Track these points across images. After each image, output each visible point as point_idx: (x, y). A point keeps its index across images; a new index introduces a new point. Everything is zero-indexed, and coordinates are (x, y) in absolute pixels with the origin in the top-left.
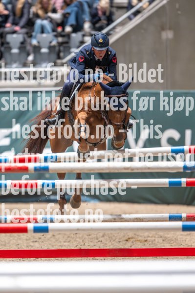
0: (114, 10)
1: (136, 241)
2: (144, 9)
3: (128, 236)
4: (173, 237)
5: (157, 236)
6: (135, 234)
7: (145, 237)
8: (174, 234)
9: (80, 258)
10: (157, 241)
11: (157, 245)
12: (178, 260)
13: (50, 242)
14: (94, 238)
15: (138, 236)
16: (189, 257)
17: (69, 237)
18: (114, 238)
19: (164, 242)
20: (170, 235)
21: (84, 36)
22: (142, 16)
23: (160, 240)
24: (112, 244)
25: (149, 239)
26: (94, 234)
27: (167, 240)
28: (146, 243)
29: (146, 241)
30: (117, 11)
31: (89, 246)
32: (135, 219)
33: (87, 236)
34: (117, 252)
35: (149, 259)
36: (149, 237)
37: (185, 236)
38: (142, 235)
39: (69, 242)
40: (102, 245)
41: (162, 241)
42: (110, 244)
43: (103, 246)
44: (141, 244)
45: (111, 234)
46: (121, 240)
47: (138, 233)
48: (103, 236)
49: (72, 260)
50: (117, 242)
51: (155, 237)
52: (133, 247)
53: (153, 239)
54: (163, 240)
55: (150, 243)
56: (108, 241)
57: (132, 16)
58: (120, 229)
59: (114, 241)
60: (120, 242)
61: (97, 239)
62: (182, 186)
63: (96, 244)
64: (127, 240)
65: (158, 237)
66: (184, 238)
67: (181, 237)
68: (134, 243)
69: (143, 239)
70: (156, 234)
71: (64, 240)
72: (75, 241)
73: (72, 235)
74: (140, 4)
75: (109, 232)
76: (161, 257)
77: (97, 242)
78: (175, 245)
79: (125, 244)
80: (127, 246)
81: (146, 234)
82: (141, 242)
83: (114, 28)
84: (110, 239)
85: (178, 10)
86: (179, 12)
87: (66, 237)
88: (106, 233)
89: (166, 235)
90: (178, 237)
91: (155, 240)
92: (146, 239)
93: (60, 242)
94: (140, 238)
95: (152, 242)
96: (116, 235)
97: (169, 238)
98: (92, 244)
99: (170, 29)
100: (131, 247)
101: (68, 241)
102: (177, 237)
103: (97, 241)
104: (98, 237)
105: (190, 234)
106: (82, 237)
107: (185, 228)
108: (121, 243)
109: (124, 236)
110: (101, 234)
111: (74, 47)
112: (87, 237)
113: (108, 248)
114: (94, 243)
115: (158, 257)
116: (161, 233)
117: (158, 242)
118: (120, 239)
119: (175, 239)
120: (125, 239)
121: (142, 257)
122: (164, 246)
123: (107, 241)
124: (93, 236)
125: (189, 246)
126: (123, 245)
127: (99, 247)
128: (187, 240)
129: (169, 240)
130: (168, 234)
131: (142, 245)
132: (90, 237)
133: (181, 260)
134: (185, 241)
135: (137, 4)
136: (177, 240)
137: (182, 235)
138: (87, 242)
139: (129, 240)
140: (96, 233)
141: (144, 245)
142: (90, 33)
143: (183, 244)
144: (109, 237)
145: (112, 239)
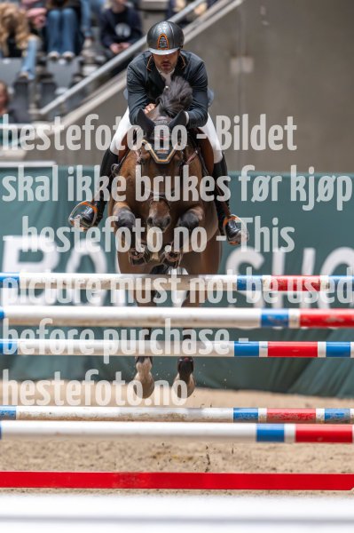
2: (198, 16)
3: (157, 448)
4: (243, 452)
5: (211, 450)
7: (189, 452)
8: (243, 446)
10: (211, 459)
13: (7, 458)
14: (93, 451)
15: (175, 449)
16: (271, 491)
17: (43, 448)
18: (129, 452)
19: (225, 462)
20: (237, 448)
21: (82, 64)
22: (194, 29)
24: (126, 464)
25: (196, 455)
26: (93, 444)
27: (230, 458)
28: (190, 463)
29: (190, 459)
30: (146, 17)
31: (81, 466)
32: (168, 415)
33: (80, 446)
34: (133, 479)
35: (196, 494)
36: (196, 451)
37: (267, 450)
38: (183, 447)
39: (44, 457)
40: (106, 464)
41: (221, 460)
42: (122, 463)
43: (109, 466)
44: (182, 464)
45: (125, 444)
46: (143, 457)
47: (176, 445)
48: (109, 448)
49: (47, 492)
50: (134, 460)
52: (166, 470)
53: (205, 455)
54: (224, 459)
55: (199, 463)
56: (120, 457)
58: (138, 436)
59: (130, 457)
60: (140, 459)
61: (98, 453)
62: (261, 356)
63: (94, 462)
64: (154, 457)
65: (215, 453)
66: (264, 454)
67: (259, 452)
68: (168, 463)
69: (186, 455)
70: (211, 446)
71: (34, 454)
72: (56, 456)
73: (50, 445)
74: (191, 7)
75: (121, 441)
77: (96, 460)
78: (246, 469)
79: (150, 465)
80: (155, 468)
81: (191, 445)
82: (181, 462)
84: (123, 453)
85: (265, 18)
86: (265, 23)
87: (38, 448)
88: (115, 443)
89: (229, 449)
90: (253, 453)
91: (208, 457)
92: (190, 455)
93: (27, 457)
94: (179, 454)
95: (203, 461)
96: (133, 446)
98: (87, 462)
99: (247, 54)
100: (161, 469)
101: (42, 455)
102: (250, 452)
103: (97, 457)
104: (100, 449)
105: (275, 448)
106: (69, 449)
107: (262, 437)
108: (143, 462)
109: (150, 450)
110: (105, 445)
111: (63, 86)
112: (78, 449)
113: (117, 471)
114: (91, 460)
116: (220, 445)
118: (140, 453)
119: (246, 456)
120: (150, 454)
122: (225, 469)
123: (115, 457)
124: (90, 447)
125: (272, 470)
126: (146, 466)
128: (269, 459)
129: (234, 458)
131: (183, 467)
132: (84, 449)
134: (266, 460)
136: (251, 458)
137: (259, 449)
138: (78, 458)
139: (158, 456)
140: (95, 443)
141: (188, 466)
142: (93, 58)
143: (261, 466)
144: (121, 450)
145: (126, 453)
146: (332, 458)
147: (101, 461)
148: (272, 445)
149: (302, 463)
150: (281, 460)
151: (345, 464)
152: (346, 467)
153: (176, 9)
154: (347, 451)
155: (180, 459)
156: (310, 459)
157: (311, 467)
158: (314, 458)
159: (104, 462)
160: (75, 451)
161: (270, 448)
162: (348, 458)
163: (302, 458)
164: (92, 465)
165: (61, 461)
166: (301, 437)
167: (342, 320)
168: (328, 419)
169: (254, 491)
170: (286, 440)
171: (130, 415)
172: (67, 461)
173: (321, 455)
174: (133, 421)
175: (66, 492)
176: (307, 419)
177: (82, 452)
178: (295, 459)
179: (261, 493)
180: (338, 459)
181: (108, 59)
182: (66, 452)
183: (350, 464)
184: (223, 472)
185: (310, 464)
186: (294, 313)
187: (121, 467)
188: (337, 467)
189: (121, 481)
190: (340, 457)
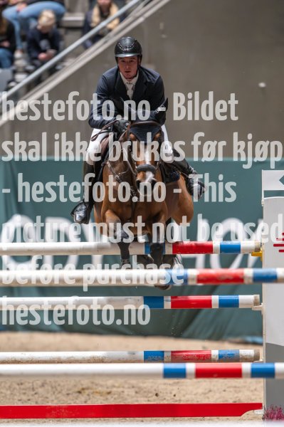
0: (62, 31)
1: (93, 393)
2: (110, 30)
3: (82, 385)
4: (152, 387)
5: (126, 386)
6: (93, 383)
7: (108, 388)
8: (152, 382)
9: (6, 420)
10: (126, 393)
11: (126, 399)
12: (158, 424)
14: (29, 388)
15: (96, 385)
18: (59, 388)
19: (138, 395)
20: (148, 384)
21: (15, 72)
22: (105, 42)
23: (132, 392)
24: (57, 398)
25: (115, 389)
26: (29, 383)
27: (142, 392)
28: (109, 397)
29: (109, 393)
30: (66, 33)
31: (20, 400)
33: (18, 384)
34: (63, 411)
35: (114, 421)
36: (114, 386)
37: (171, 385)
38: (101, 383)
40: (40, 399)
41: (134, 394)
42: (53, 397)
43: (43, 400)
44: (102, 398)
45: (55, 382)
46: (70, 392)
47: (96, 381)
48: (43, 385)
50: (63, 395)
51: (123, 387)
52: (89, 403)
53: (121, 390)
54: (136, 392)
55: (116, 396)
56: (51, 393)
57: (89, 43)
58: (67, 375)
59: (60, 392)
60: (68, 394)
61: (33, 389)
62: (165, 308)
63: (31, 397)
64: (80, 392)
65: (129, 388)
66: (170, 388)
67: (163, 387)
68: (91, 396)
69: (105, 390)
70: (126, 382)
74: (104, 24)
75: (52, 380)
76: (131, 418)
77: (33, 395)
78: (154, 400)
79: (77, 398)
80: (80, 401)
81: (110, 382)
82: (101, 396)
83: (62, 60)
84: (54, 389)
85: (163, 32)
86: (164, 36)
88: (48, 381)
89: (141, 385)
91: (123, 392)
92: (109, 390)
94: (100, 389)
95: (120, 394)
96: (62, 384)
97: (145, 388)
98: (24, 398)
99: (149, 62)
100: (86, 402)
102: (158, 387)
103: (34, 393)
104: (35, 386)
105: (178, 383)
106: (10, 387)
107: (168, 374)
108: (71, 396)
109: (75, 386)
110: (39, 383)
112: (17, 387)
113: (50, 404)
114: (28, 396)
115: (128, 419)
116: (133, 382)
117: (128, 395)
118: (68, 390)
119: (155, 390)
120: (76, 390)
121: (102, 419)
122: (137, 401)
123: (48, 393)
124: (27, 385)
125: (176, 401)
126: (73, 400)
127: (37, 403)
128: (174, 392)
129: (145, 392)
130: (145, 383)
131: (104, 400)
132: (22, 387)
133: (163, 423)
134: (171, 393)
135: (98, 24)
137: (165, 384)
138: (18, 394)
139: (82, 392)
140: (31, 381)
141: (107, 399)
142: (24, 67)
143: (167, 398)
144: (52, 388)
145: (57, 390)
146: (225, 391)
147: (36, 396)
148: (176, 380)
149: (200, 395)
150: (183, 392)
151: (236, 395)
152: (237, 397)
153: (93, 25)
154: (237, 385)
155: (101, 394)
156: (207, 391)
157: (208, 398)
158: (210, 391)
159: (39, 397)
160: (14, 389)
161: (174, 383)
162: (238, 389)
163: (200, 391)
164: (29, 400)
165: (3, 397)
166: (200, 374)
167: (231, 278)
168: (222, 358)
169: (161, 418)
170: (188, 376)
171: (59, 358)
172: (8, 397)
173: (215, 388)
174: (61, 362)
175: (8, 422)
176: (204, 359)
177: (20, 388)
178: (195, 392)
179: (168, 420)
180: (230, 392)
181: (37, 67)
182: (7, 390)
183: (240, 395)
184: (136, 403)
185: (207, 395)
186: (192, 273)
187: (53, 401)
188: (230, 398)
189: (53, 412)
190: (231, 389)
